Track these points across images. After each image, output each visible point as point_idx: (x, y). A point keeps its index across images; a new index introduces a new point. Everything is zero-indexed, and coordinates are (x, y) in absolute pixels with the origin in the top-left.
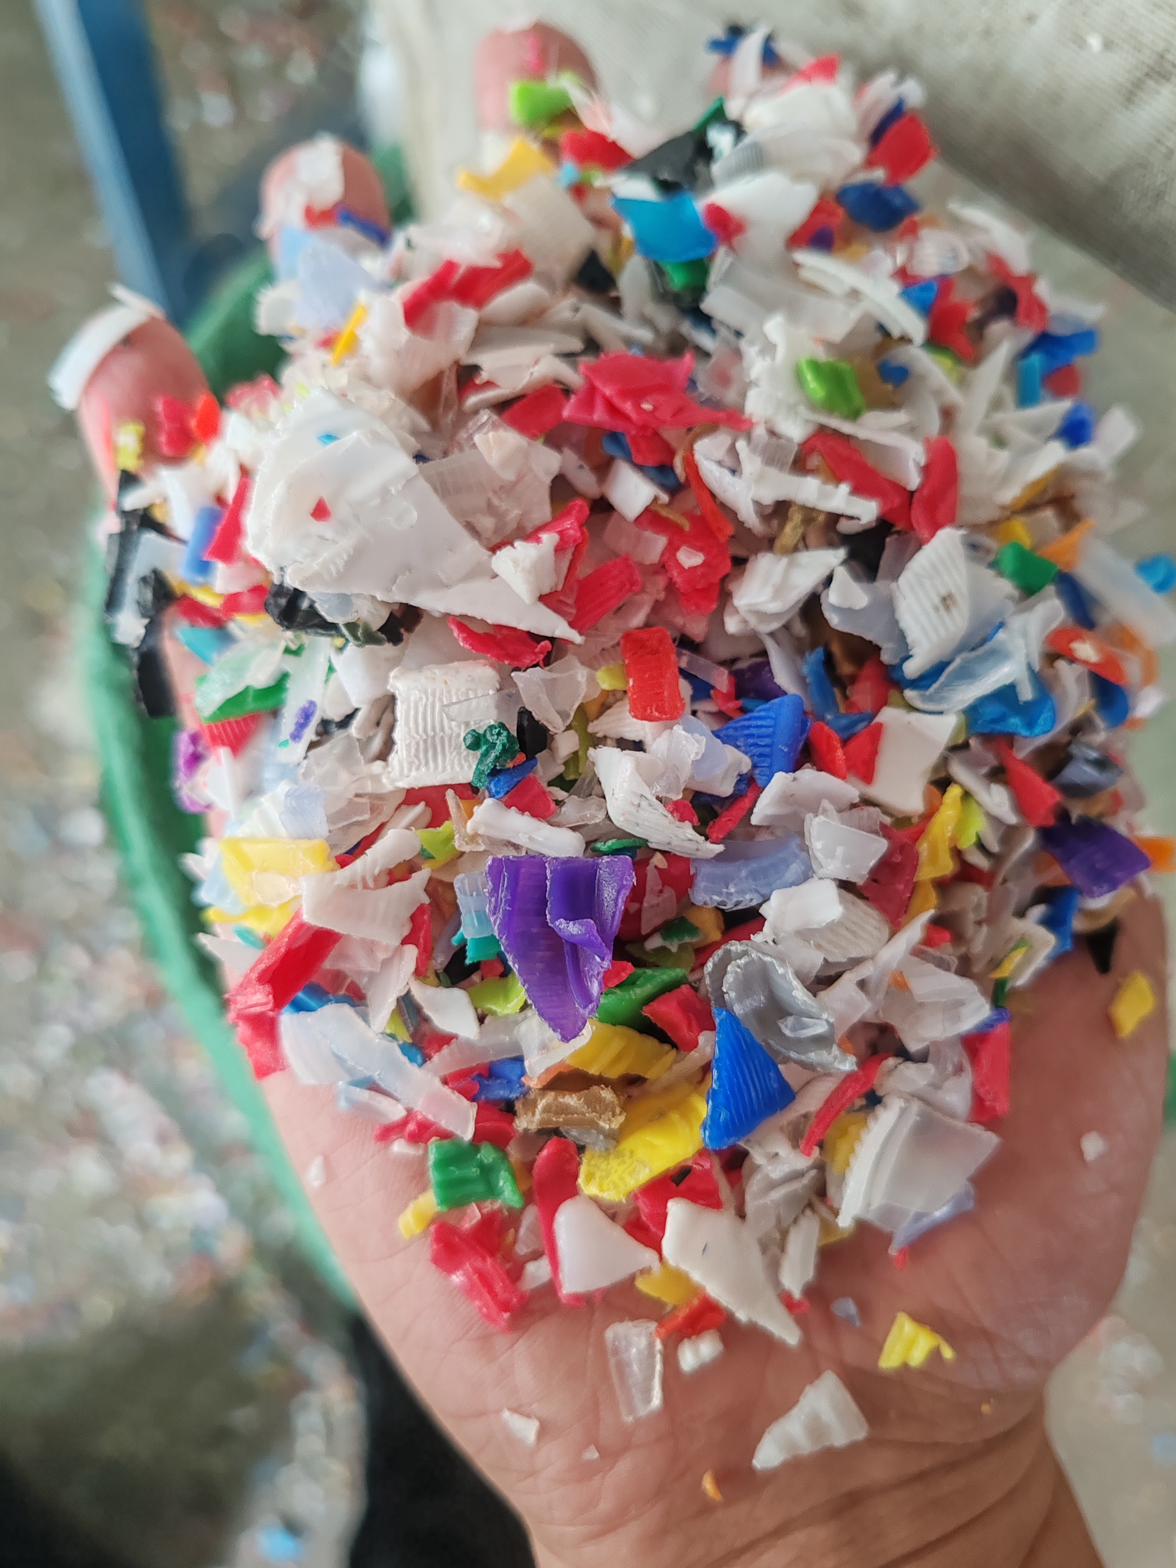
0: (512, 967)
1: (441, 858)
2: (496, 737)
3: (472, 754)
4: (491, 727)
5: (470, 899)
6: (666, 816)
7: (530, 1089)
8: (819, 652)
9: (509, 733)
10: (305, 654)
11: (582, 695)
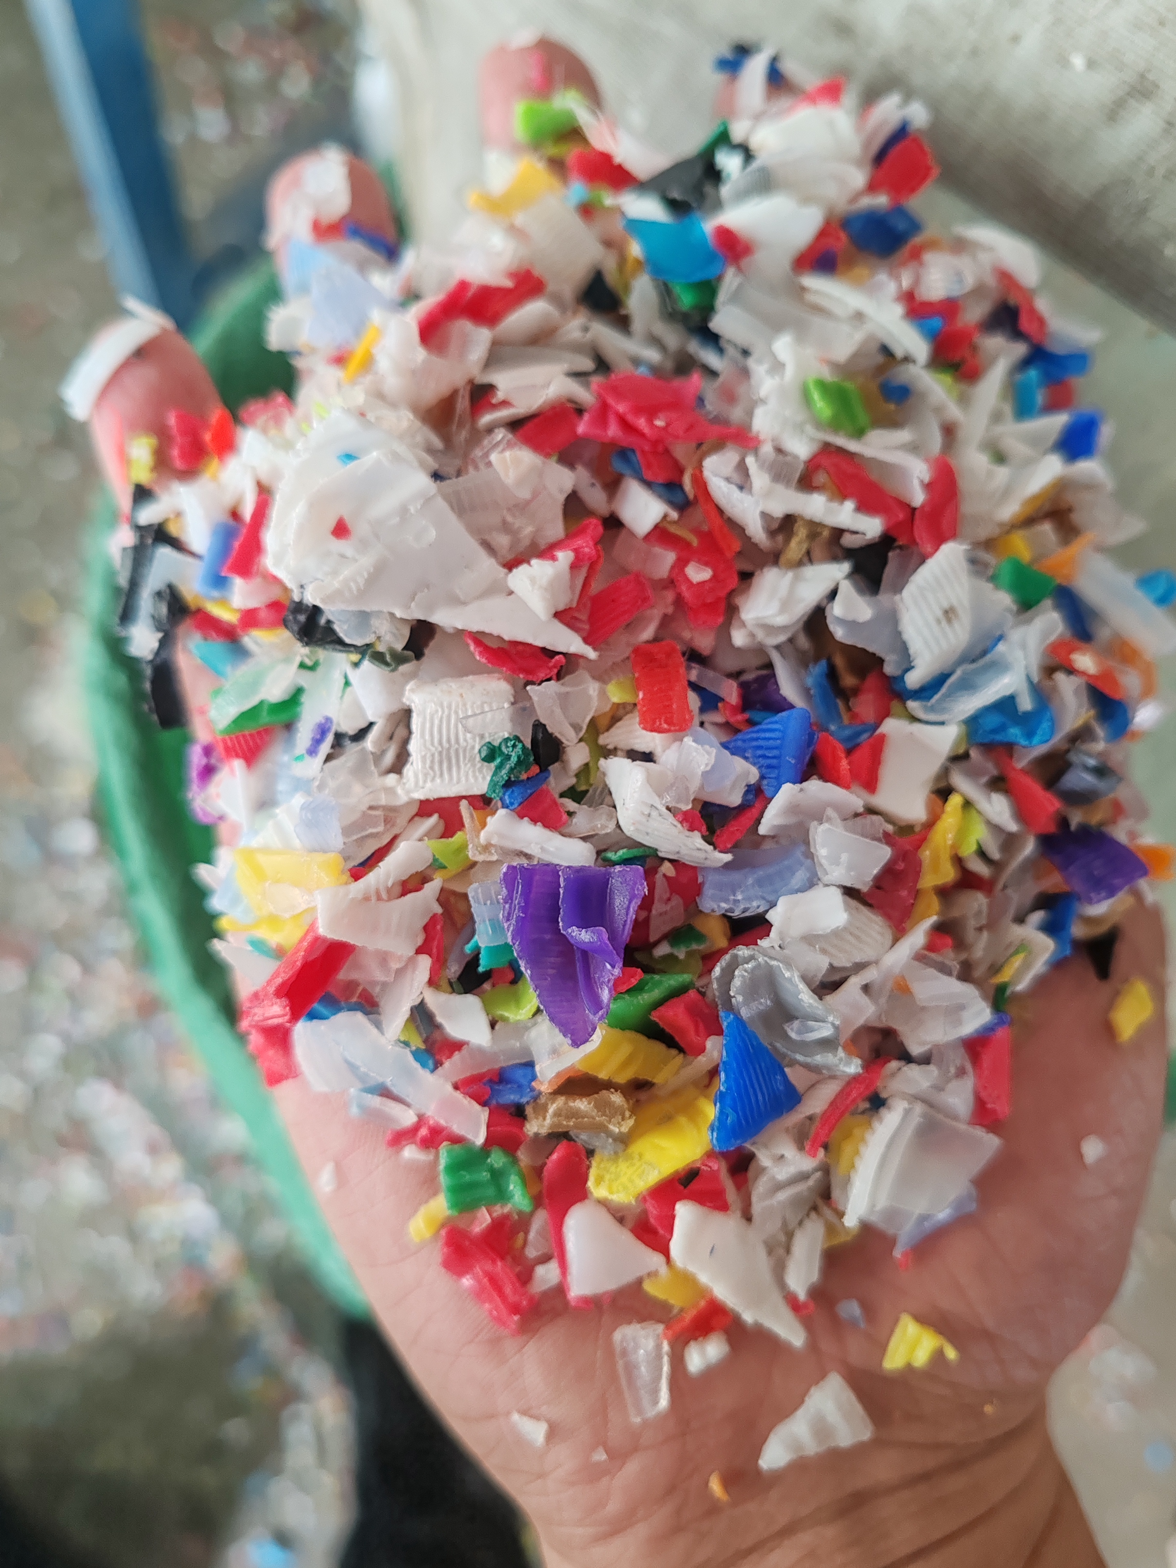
0: (524, 972)
1: (453, 868)
2: (511, 749)
3: (486, 766)
4: (506, 740)
5: (484, 907)
6: (675, 826)
7: (540, 1093)
8: (823, 663)
9: (524, 745)
10: (320, 670)
11: (594, 709)
